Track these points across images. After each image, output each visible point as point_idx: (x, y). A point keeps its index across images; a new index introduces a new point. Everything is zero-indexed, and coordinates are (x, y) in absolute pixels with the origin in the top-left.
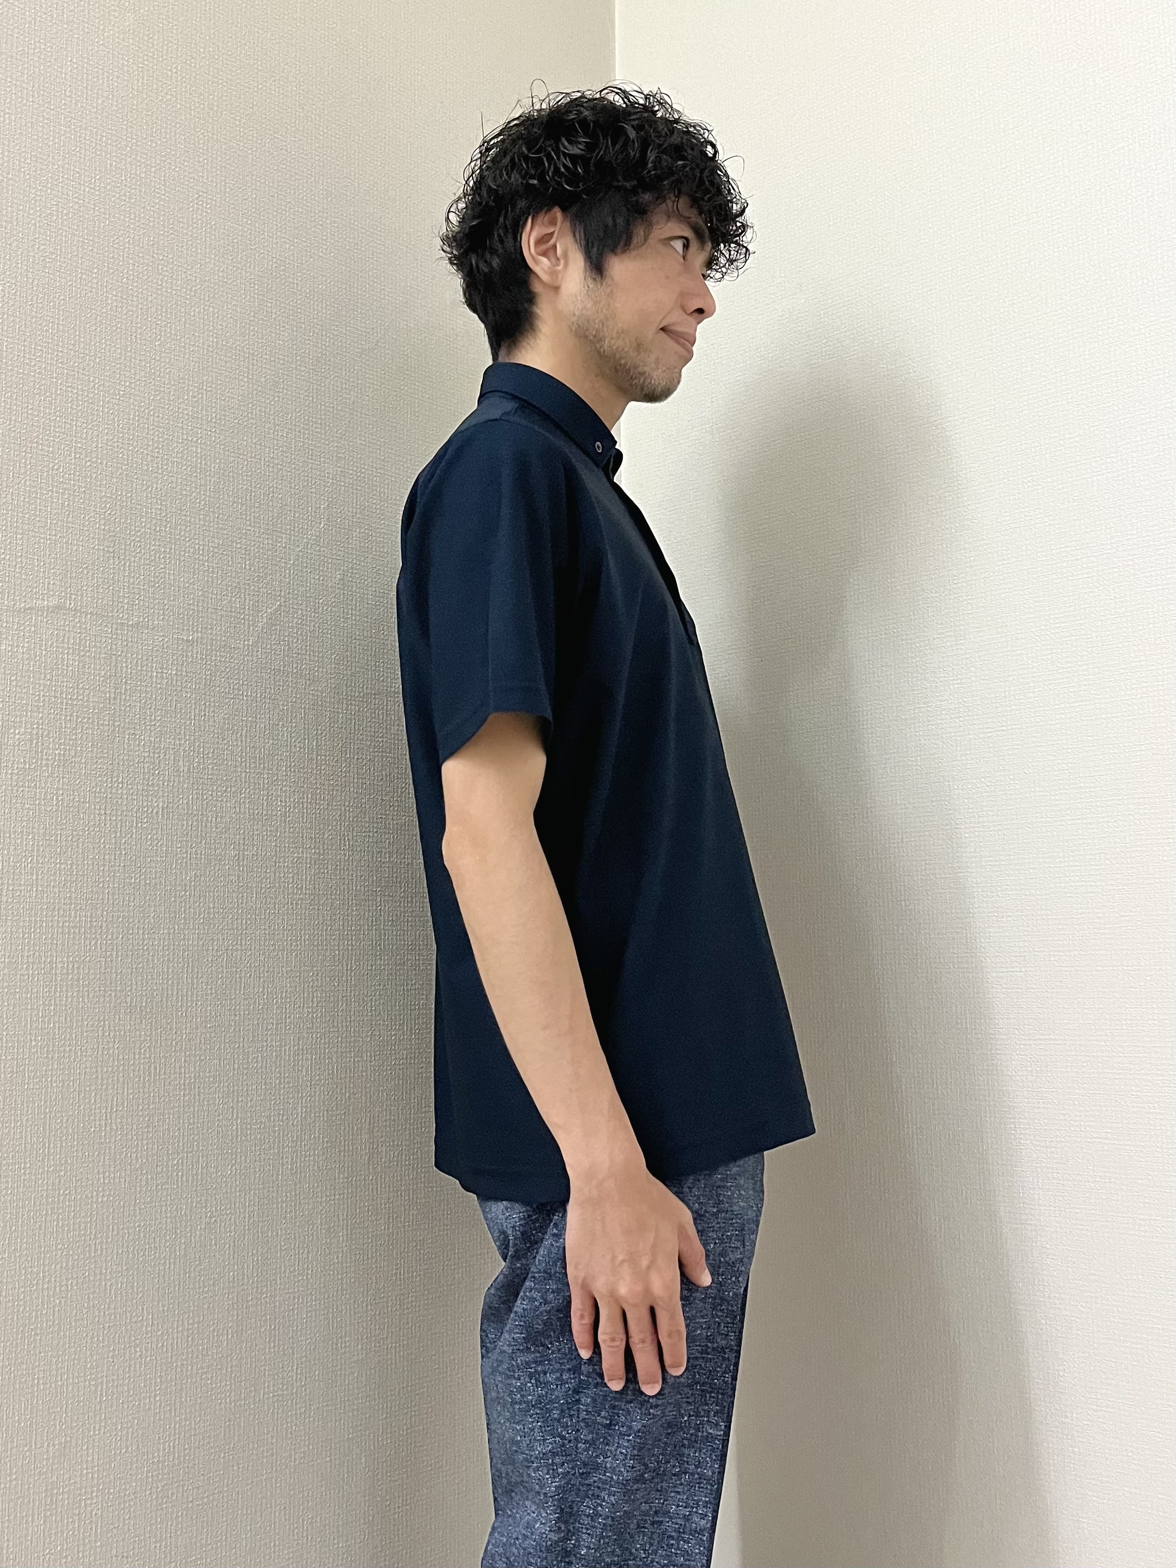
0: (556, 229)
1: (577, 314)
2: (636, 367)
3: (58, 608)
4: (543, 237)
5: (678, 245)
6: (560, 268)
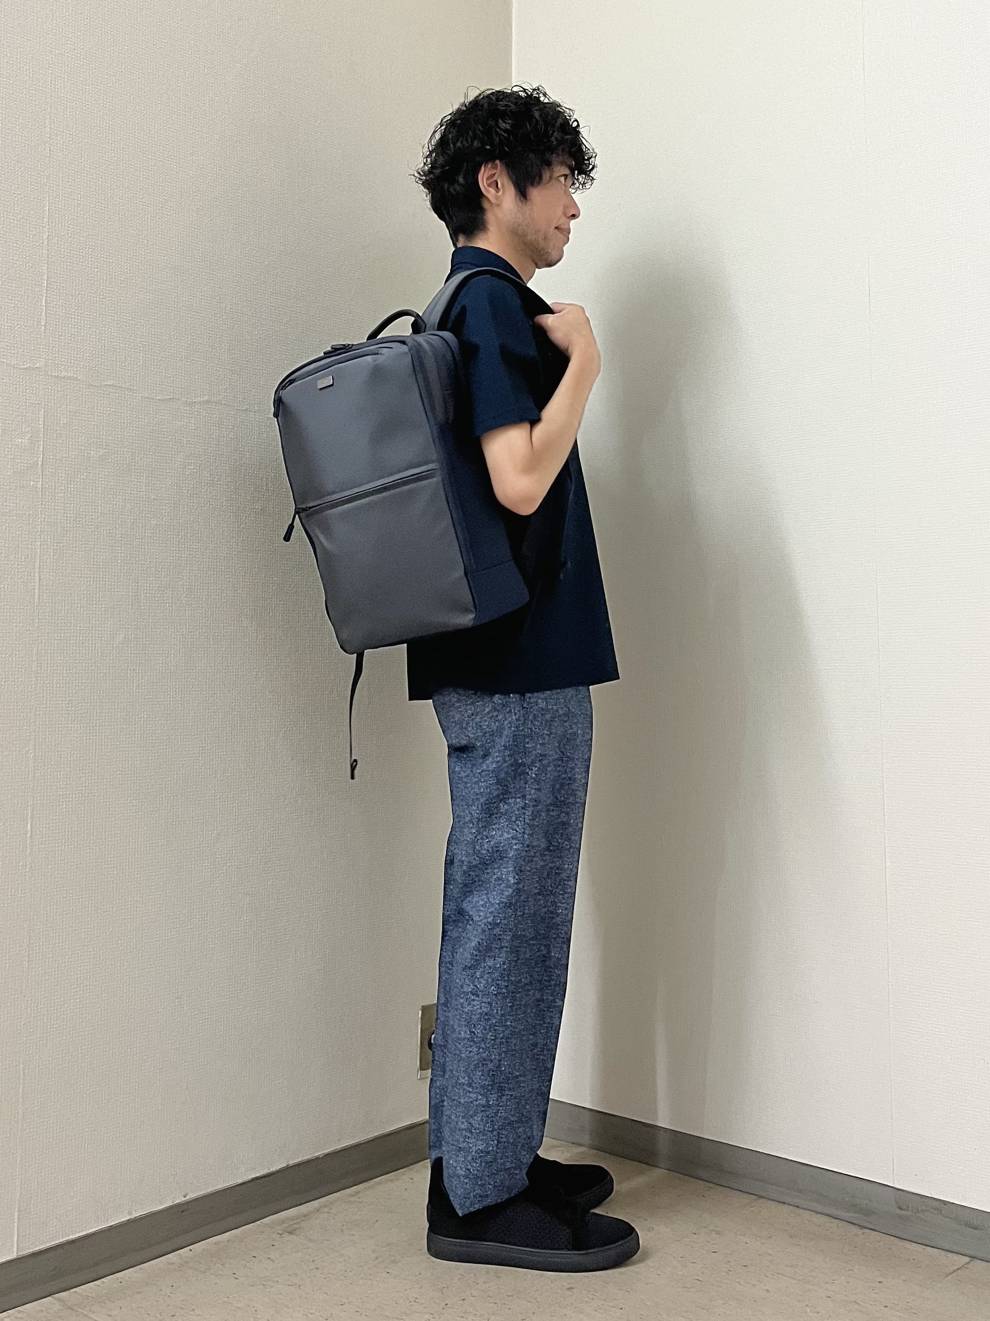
0: (498, 171)
1: (512, 220)
2: (544, 249)
3: (208, 402)
4: (491, 175)
5: (562, 179)
6: (500, 193)
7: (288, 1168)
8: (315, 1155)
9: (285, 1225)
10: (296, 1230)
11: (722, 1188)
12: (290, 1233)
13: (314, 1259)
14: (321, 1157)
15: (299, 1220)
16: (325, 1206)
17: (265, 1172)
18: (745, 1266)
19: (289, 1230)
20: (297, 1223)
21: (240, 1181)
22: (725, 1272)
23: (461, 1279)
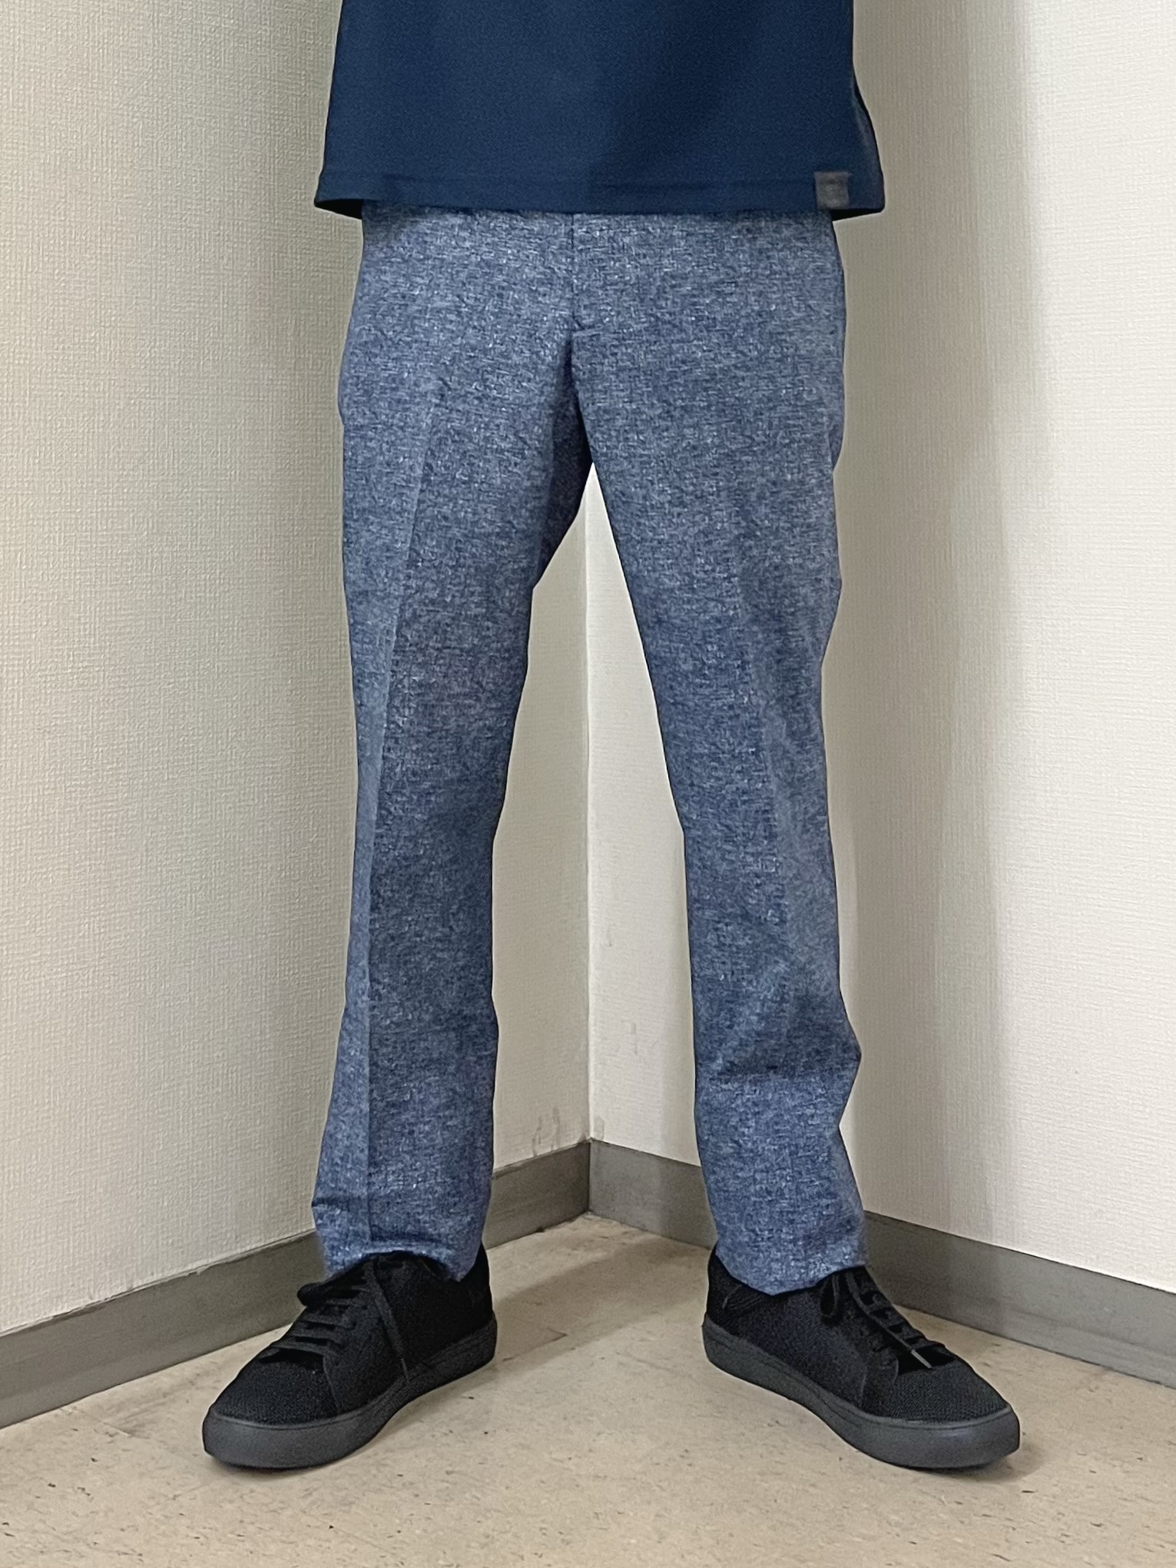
7: (130, 1296)
8: (189, 1267)
9: (121, 1415)
10: (142, 1425)
11: (1024, 1348)
12: (132, 1432)
13: (177, 1493)
14: (199, 1271)
15: (151, 1404)
16: (207, 1373)
17: (82, 1303)
18: (1098, 1526)
19: (129, 1426)
20: (146, 1410)
21: (30, 1322)
22: (1056, 1538)
23: (486, 1544)
